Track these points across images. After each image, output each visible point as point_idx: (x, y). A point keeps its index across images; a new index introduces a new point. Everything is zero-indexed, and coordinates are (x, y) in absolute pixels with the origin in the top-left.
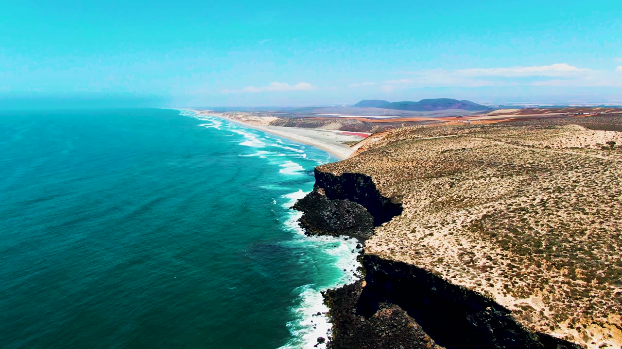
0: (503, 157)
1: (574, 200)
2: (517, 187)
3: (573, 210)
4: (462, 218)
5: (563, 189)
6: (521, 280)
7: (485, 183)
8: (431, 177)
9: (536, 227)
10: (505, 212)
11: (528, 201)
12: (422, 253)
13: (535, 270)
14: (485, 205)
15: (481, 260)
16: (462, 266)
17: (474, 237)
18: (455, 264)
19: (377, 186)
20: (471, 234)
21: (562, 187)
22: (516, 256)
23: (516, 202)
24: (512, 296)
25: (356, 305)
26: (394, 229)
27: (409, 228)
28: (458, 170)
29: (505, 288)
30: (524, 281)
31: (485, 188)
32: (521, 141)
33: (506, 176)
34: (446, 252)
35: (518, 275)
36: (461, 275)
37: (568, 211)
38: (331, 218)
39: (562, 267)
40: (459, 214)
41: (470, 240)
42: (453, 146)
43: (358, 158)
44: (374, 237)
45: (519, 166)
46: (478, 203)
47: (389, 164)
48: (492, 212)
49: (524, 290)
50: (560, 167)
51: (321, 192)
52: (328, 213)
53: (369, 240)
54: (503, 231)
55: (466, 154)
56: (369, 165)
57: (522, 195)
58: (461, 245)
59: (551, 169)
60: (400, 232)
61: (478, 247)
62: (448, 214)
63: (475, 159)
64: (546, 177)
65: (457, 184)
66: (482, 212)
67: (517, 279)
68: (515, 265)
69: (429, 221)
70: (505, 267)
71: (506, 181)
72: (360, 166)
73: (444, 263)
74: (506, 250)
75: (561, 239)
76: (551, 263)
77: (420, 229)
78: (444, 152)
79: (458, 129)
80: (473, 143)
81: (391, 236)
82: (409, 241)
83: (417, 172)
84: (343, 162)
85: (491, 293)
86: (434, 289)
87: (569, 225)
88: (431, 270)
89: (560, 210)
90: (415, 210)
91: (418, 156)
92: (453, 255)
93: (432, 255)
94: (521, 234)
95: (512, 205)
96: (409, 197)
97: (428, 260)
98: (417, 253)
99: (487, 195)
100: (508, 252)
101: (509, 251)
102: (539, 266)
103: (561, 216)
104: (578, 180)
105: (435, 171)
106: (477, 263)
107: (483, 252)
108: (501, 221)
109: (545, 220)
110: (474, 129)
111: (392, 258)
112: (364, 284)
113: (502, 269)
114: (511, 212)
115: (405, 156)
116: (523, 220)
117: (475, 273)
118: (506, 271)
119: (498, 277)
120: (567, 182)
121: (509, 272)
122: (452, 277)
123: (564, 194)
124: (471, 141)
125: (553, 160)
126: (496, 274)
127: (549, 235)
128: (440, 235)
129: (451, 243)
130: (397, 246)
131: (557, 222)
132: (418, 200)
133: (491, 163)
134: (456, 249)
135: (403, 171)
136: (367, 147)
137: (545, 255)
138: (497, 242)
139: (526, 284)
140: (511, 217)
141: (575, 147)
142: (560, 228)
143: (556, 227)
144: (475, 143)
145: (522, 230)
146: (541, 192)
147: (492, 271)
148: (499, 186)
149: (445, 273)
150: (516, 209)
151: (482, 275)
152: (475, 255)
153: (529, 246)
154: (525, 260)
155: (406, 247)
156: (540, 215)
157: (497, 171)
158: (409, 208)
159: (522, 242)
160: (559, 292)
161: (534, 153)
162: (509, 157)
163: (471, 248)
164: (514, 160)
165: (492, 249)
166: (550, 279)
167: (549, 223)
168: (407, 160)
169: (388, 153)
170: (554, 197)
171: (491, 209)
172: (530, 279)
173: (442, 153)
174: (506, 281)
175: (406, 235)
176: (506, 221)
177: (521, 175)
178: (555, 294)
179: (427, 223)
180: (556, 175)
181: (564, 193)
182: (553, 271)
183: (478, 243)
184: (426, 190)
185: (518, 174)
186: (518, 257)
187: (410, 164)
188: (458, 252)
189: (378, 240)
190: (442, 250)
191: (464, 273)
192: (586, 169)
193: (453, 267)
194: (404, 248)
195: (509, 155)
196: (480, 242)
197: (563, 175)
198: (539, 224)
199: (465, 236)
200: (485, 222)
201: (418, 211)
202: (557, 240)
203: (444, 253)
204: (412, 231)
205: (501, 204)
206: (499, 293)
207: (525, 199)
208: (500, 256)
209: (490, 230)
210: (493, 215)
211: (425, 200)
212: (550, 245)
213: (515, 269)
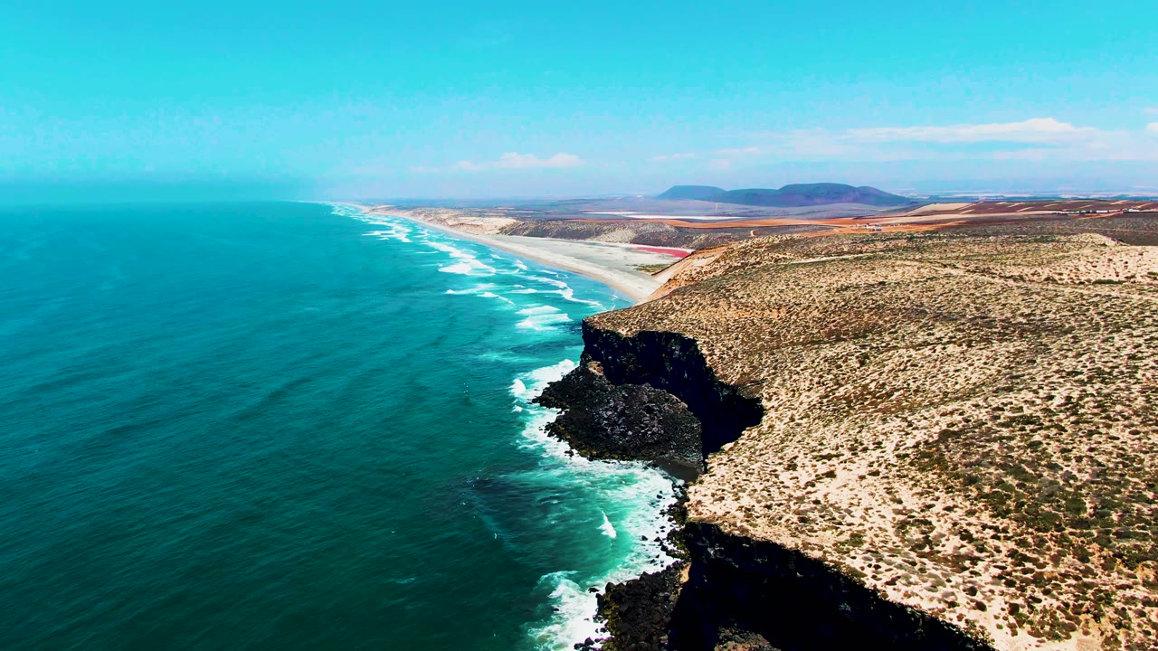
0: (965, 300)
1: (1140, 402)
2: (1005, 367)
3: (1144, 423)
4: (895, 438)
5: (1110, 373)
6: (1047, 592)
7: (934, 356)
8: (819, 342)
9: (1066, 463)
10: (989, 424)
11: (1038, 401)
12: (814, 521)
13: (1076, 569)
14: (942, 408)
15: (948, 540)
16: (906, 554)
17: (927, 483)
18: (891, 550)
19: (708, 358)
20: (919, 476)
21: (1108, 370)
22: (1028, 533)
23: (1011, 403)
24: (1029, 633)
25: (668, 626)
26: (750, 460)
27: (781, 458)
28: (873, 327)
29: (1011, 613)
30: (1053, 597)
31: (934, 367)
32: (997, 269)
33: (977, 342)
34: (867, 517)
35: (1038, 580)
36: (907, 578)
37: (1133, 425)
38: (615, 423)
39: (1138, 562)
40: (887, 427)
41: (918, 489)
42: (859, 277)
43: (668, 302)
44: (706, 478)
45: (1003, 321)
46: (926, 403)
47: (732, 314)
48: (960, 425)
49: (1057, 619)
50: (1090, 323)
51: (594, 368)
52: (610, 413)
53: (697, 487)
54: (992, 470)
55: (887, 295)
56: (691, 315)
57: (1021, 387)
58: (900, 502)
59: (1072, 328)
60: (762, 468)
61: (939, 507)
62: (862, 427)
63: (908, 305)
64: (1065, 347)
65: (875, 357)
66: (937, 424)
67: (1036, 589)
68: (1028, 554)
69: (824, 442)
70: (1005, 559)
71: (979, 354)
72: (672, 317)
73: (866, 546)
74: (1003, 517)
75: (1127, 493)
76: (1111, 553)
77: (806, 462)
78: (842, 290)
79: (862, 242)
80: (900, 271)
81: (745, 477)
82: (782, 489)
83: (789, 332)
84: (639, 308)
85: (982, 627)
86: (845, 607)
87: (1142, 461)
88: (837, 565)
89: (1114, 423)
90: (789, 414)
91: (790, 297)
92: (883, 526)
93: (836, 525)
94: (1032, 479)
95: (1003, 410)
96: (775, 385)
97: (828, 538)
98: (803, 520)
99: (941, 385)
100: (1006, 521)
101: (1010, 519)
102: (1084, 558)
103: (1118, 439)
104: (1140, 355)
105: (827, 330)
106: (939, 548)
107: (949, 521)
108: (984, 447)
109: (1084, 448)
110: (893, 242)
111: (747, 531)
112: (685, 577)
113: (999, 564)
114: (1003, 425)
115: (763, 298)
116: (1034, 446)
117: (938, 573)
118: (1009, 569)
119: (993, 584)
120: (1114, 357)
121: (1015, 571)
122: (887, 583)
123: (1114, 387)
124: (896, 268)
125: (1074, 309)
126: (986, 577)
127: (1098, 483)
128: (851, 477)
129: (877, 497)
130: (759, 502)
131: (1111, 453)
132: (793, 390)
133: (941, 314)
134: (888, 511)
135: (761, 330)
136: (686, 278)
137: (1095, 533)
138: (981, 496)
139: (1059, 603)
140: (1004, 438)
141: (1106, 279)
142: (1121, 466)
143: (1111, 465)
144: (904, 271)
145: (1035, 471)
146: (1061, 380)
147: (976, 569)
148: (964, 364)
149: (869, 572)
150: (1013, 419)
151: (956, 578)
152: (933, 528)
153: (1054, 509)
154: (1050, 544)
155: (779, 505)
156: (1071, 435)
157: (956, 330)
158: (776, 410)
159: (1037, 499)
160: (1139, 625)
161: (1028, 292)
162: (979, 301)
163: (922, 511)
164: (990, 308)
165: (971, 513)
166: (1114, 593)
167: (1092, 454)
168: (769, 306)
169: (728, 291)
170: (1094, 393)
171: (957, 418)
172: (1067, 593)
173: (838, 291)
174: (1013, 596)
175: (777, 476)
176: (996, 446)
177: (1011, 341)
178: (1131, 632)
179: (819, 447)
180: (1087, 341)
181: (1114, 383)
182: (1119, 572)
183: (938, 498)
184: (810, 371)
185: (1002, 337)
186: (1032, 533)
187: (774, 315)
188: (894, 519)
189: (715, 486)
190: (858, 512)
191: (914, 573)
192: (1149, 329)
193: (886, 555)
194: (774, 507)
195: (978, 298)
196: (942, 495)
197: (1103, 341)
198: (1072, 455)
199: (906, 480)
200: (947, 447)
201: (797, 417)
202: (1118, 496)
203: (862, 521)
204: (789, 466)
205: (977, 406)
206: (999, 627)
207: (1030, 396)
208: (992, 532)
209: (961, 469)
210: (962, 431)
211: (809, 390)
212: (1103, 508)
213: (1028, 565)
